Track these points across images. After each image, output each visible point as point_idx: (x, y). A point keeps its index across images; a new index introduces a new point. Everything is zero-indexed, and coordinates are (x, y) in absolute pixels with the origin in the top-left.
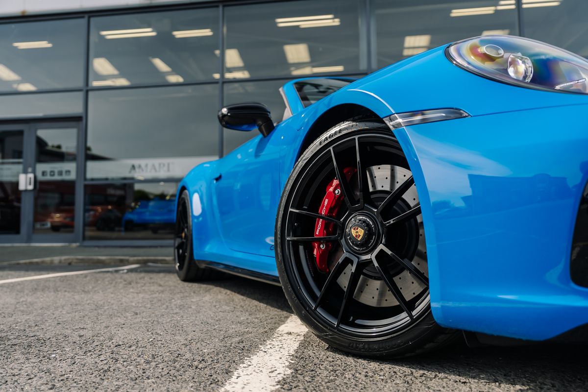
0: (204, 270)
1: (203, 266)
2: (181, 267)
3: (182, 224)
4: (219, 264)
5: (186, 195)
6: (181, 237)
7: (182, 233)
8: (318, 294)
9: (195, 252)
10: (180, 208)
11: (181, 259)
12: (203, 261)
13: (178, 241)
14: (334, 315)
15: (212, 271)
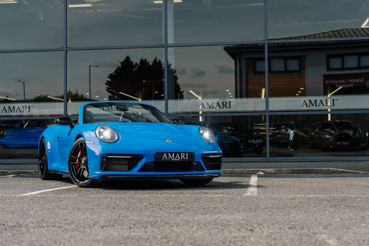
0: (52, 174)
1: (52, 172)
2: (42, 174)
3: (42, 154)
4: (58, 171)
5: (44, 141)
6: (42, 160)
7: (42, 158)
8: (76, 175)
9: (48, 167)
10: (42, 146)
11: (42, 170)
12: (52, 171)
13: (40, 162)
14: (78, 179)
15: (56, 174)
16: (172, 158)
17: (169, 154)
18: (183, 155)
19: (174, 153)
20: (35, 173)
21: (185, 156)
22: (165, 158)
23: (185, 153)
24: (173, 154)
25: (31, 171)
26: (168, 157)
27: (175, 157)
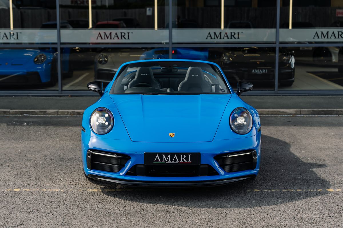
16: (168, 160)
17: (164, 155)
18: (183, 157)
19: (170, 154)
20: (40, 113)
21: (187, 159)
22: (157, 160)
23: (187, 154)
24: (169, 156)
25: (36, 111)
26: (161, 160)
27: (171, 160)
